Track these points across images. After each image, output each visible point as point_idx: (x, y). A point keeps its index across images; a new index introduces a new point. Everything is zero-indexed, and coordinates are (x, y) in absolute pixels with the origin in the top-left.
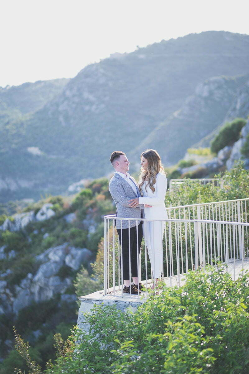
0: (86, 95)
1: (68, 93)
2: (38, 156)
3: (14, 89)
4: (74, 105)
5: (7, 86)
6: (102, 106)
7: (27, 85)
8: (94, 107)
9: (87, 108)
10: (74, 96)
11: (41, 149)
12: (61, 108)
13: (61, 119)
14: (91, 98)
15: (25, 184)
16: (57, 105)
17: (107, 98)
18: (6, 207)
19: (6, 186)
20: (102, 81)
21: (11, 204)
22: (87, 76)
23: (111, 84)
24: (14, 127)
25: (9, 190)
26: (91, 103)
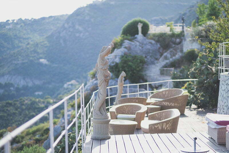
0: (77, 27)
1: (66, 25)
2: (46, 65)
3: (35, 21)
4: (70, 33)
5: (32, 19)
6: (87, 34)
7: (43, 19)
8: (82, 34)
9: (77, 35)
10: (70, 27)
11: (48, 61)
12: (61, 35)
13: (62, 41)
14: (80, 28)
15: (38, 82)
16: (59, 33)
17: (90, 29)
18: (18, 101)
19: (25, 84)
20: (87, 18)
21: (21, 99)
22: (77, 15)
23: (92, 20)
24: (32, 46)
25: (27, 86)
26: (80, 32)
